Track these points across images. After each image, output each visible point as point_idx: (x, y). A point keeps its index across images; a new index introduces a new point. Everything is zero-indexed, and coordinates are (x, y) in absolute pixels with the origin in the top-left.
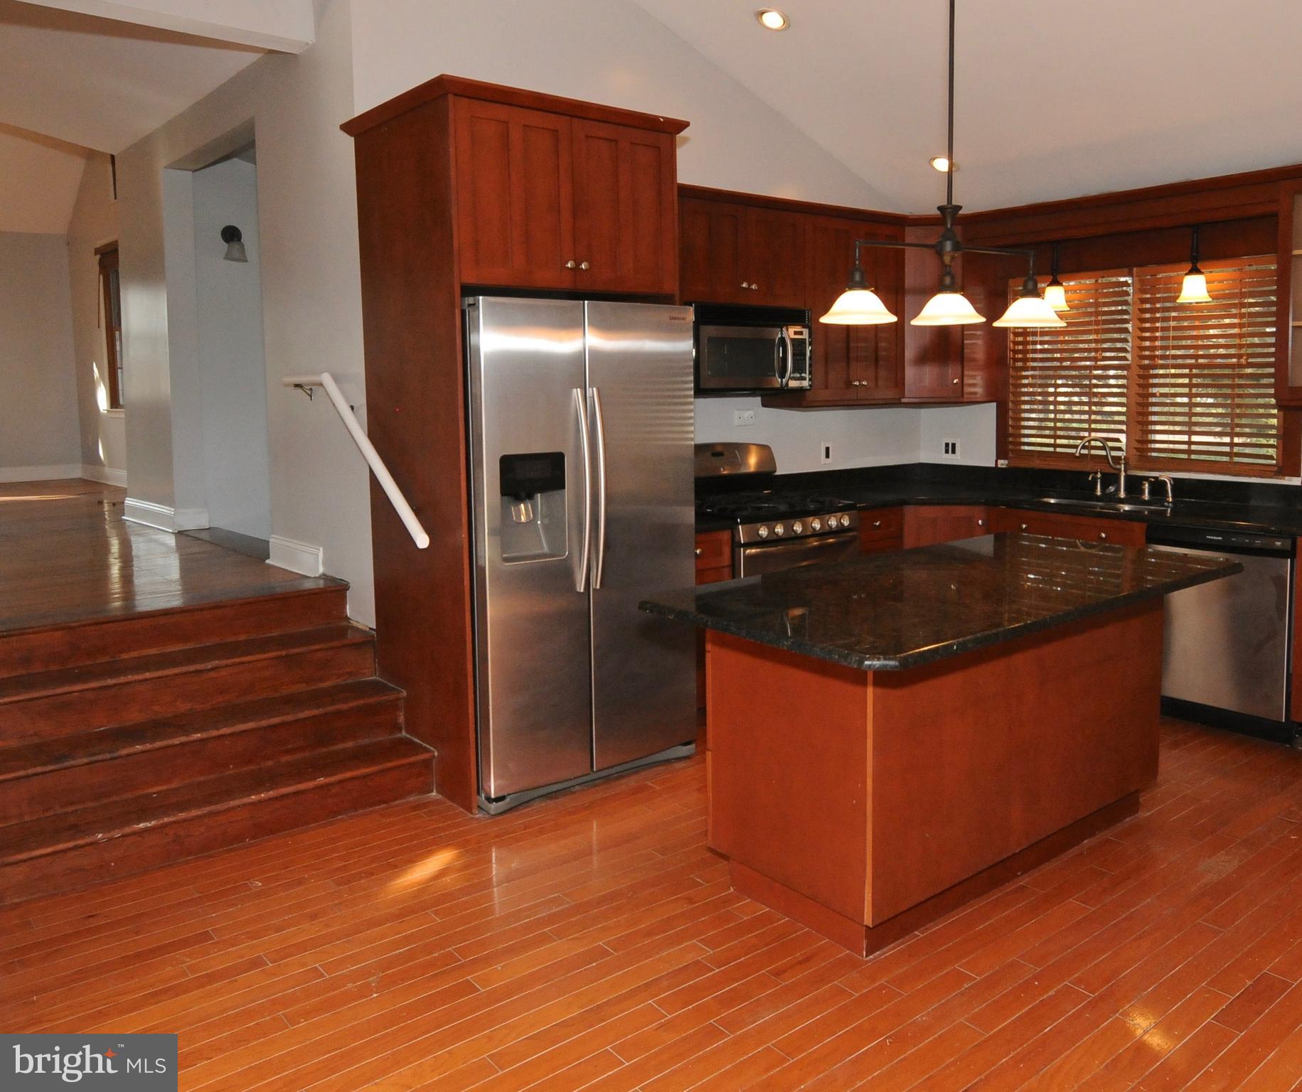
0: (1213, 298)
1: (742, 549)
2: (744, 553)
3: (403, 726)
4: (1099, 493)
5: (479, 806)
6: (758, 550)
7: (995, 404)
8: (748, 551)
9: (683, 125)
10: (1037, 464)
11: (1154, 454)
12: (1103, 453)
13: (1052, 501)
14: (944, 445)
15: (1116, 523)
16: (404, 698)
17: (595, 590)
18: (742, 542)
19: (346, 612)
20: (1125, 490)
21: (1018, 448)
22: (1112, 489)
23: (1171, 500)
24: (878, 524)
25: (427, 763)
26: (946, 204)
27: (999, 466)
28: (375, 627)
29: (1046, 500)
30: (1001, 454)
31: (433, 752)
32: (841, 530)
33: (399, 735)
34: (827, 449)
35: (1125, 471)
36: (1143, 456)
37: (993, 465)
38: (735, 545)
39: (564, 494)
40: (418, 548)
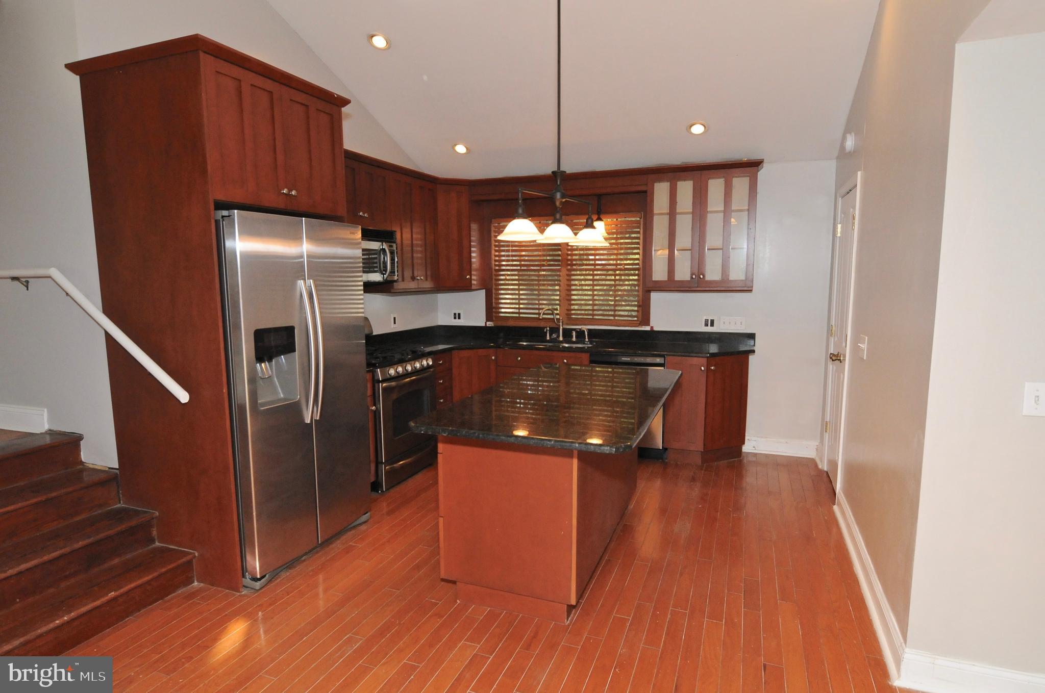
0: (608, 234)
1: (380, 384)
2: (382, 386)
3: (156, 537)
4: (548, 338)
5: (244, 586)
6: (387, 384)
7: (484, 290)
8: (384, 385)
9: (346, 102)
10: (511, 323)
11: (573, 316)
12: (552, 317)
13: (525, 344)
14: (453, 314)
15: (572, 354)
16: (156, 517)
17: (316, 420)
18: (381, 379)
19: (81, 458)
20: (576, 337)
21: (498, 315)
22: (554, 336)
23: (587, 340)
24: (441, 362)
25: (190, 562)
26: (556, 170)
27: (488, 325)
28: (118, 467)
29: (521, 343)
30: (489, 318)
31: (194, 554)
32: (429, 367)
33: (154, 545)
34: (395, 318)
35: (562, 326)
36: (568, 317)
37: (484, 325)
38: (375, 382)
39: (295, 356)
40: (181, 403)
